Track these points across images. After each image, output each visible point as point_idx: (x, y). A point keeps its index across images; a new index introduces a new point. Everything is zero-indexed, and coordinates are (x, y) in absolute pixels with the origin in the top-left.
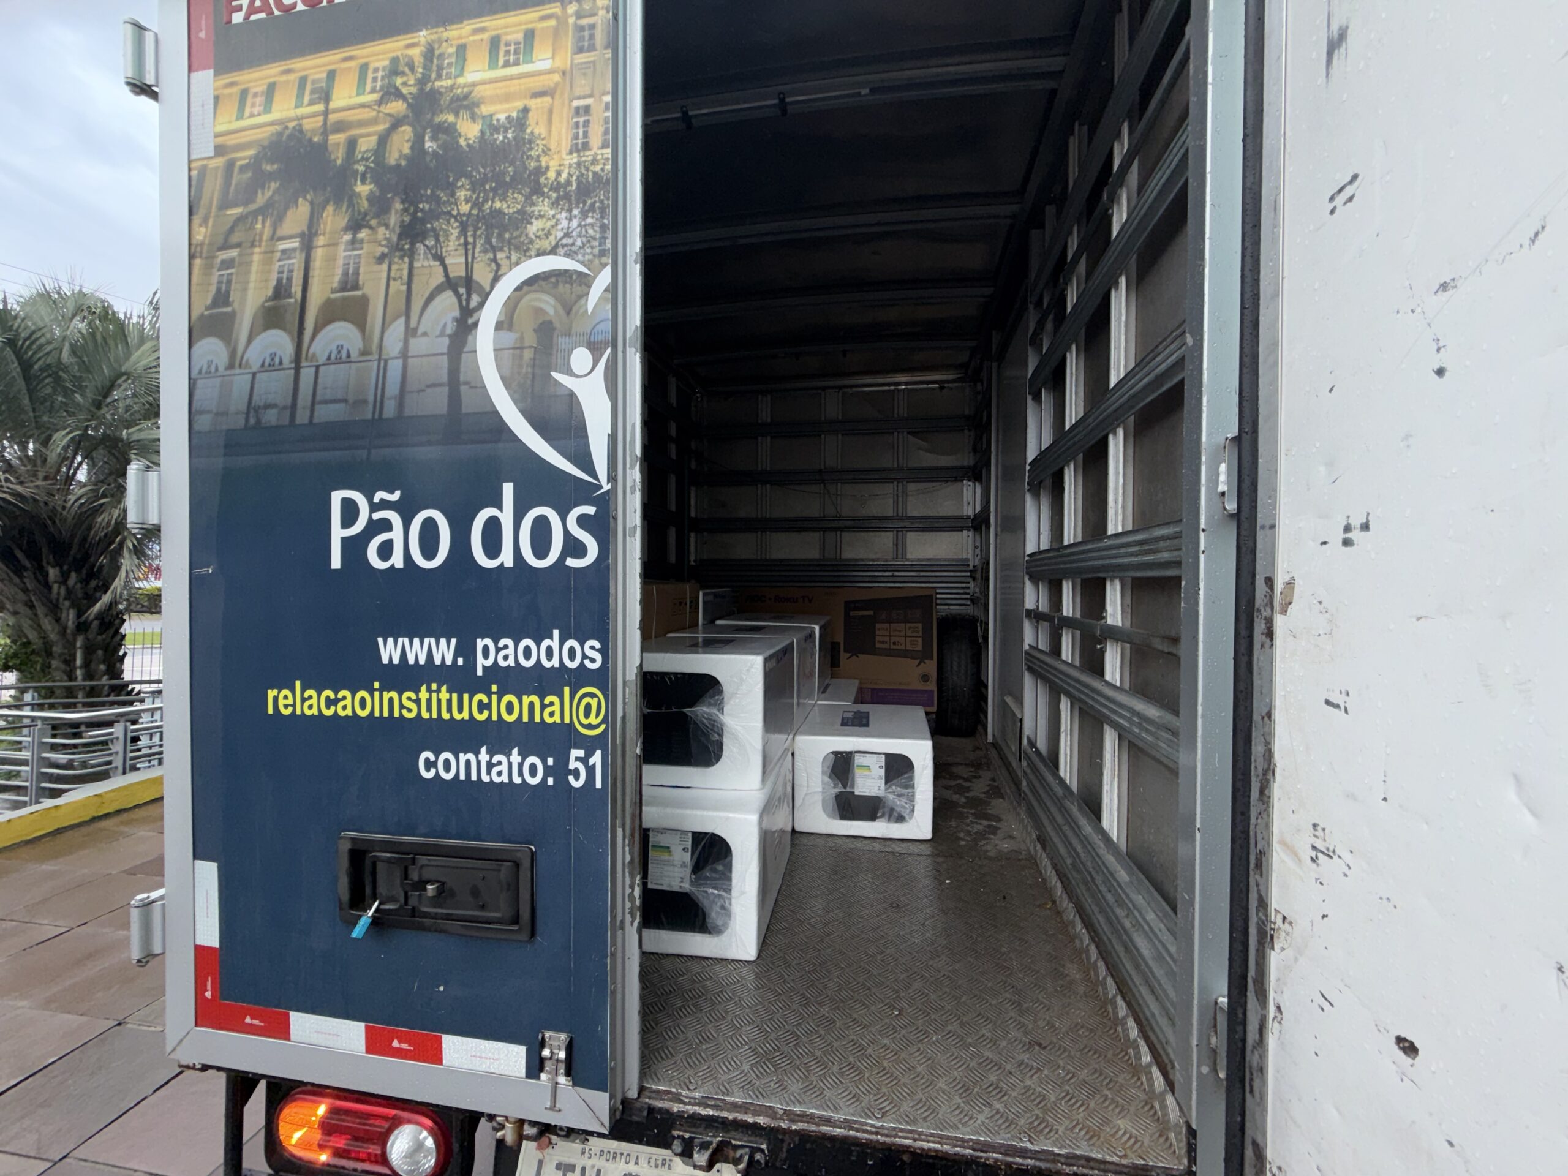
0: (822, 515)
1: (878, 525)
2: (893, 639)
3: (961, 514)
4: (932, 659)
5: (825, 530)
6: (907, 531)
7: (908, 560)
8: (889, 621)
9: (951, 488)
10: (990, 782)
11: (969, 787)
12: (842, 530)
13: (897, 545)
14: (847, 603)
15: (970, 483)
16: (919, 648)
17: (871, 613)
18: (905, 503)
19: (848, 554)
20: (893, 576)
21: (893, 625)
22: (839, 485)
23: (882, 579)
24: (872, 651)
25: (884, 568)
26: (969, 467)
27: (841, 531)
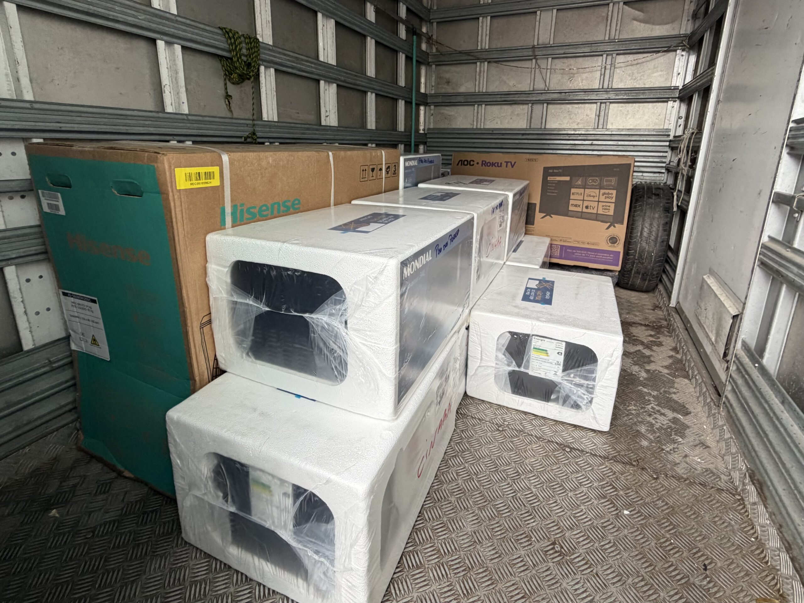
0: (531, 89)
1: (583, 98)
2: (586, 204)
3: (668, 85)
4: (622, 223)
5: (534, 103)
6: (611, 103)
7: (607, 130)
8: (584, 187)
9: (662, 59)
10: (672, 353)
11: (649, 357)
12: (549, 102)
13: (599, 116)
14: (546, 169)
15: (684, 53)
16: (611, 213)
17: (568, 178)
18: (611, 76)
19: (552, 124)
20: (592, 145)
21: (588, 191)
22: (550, 60)
23: (582, 147)
24: (566, 213)
25: (585, 137)
26: (685, 36)
27: (548, 104)
